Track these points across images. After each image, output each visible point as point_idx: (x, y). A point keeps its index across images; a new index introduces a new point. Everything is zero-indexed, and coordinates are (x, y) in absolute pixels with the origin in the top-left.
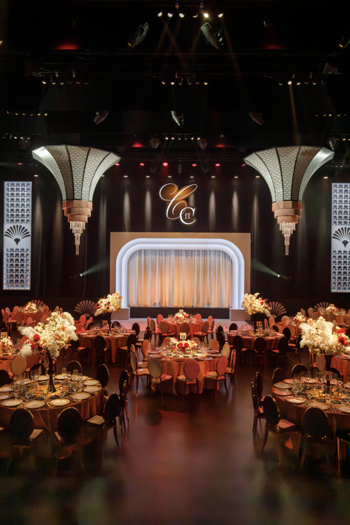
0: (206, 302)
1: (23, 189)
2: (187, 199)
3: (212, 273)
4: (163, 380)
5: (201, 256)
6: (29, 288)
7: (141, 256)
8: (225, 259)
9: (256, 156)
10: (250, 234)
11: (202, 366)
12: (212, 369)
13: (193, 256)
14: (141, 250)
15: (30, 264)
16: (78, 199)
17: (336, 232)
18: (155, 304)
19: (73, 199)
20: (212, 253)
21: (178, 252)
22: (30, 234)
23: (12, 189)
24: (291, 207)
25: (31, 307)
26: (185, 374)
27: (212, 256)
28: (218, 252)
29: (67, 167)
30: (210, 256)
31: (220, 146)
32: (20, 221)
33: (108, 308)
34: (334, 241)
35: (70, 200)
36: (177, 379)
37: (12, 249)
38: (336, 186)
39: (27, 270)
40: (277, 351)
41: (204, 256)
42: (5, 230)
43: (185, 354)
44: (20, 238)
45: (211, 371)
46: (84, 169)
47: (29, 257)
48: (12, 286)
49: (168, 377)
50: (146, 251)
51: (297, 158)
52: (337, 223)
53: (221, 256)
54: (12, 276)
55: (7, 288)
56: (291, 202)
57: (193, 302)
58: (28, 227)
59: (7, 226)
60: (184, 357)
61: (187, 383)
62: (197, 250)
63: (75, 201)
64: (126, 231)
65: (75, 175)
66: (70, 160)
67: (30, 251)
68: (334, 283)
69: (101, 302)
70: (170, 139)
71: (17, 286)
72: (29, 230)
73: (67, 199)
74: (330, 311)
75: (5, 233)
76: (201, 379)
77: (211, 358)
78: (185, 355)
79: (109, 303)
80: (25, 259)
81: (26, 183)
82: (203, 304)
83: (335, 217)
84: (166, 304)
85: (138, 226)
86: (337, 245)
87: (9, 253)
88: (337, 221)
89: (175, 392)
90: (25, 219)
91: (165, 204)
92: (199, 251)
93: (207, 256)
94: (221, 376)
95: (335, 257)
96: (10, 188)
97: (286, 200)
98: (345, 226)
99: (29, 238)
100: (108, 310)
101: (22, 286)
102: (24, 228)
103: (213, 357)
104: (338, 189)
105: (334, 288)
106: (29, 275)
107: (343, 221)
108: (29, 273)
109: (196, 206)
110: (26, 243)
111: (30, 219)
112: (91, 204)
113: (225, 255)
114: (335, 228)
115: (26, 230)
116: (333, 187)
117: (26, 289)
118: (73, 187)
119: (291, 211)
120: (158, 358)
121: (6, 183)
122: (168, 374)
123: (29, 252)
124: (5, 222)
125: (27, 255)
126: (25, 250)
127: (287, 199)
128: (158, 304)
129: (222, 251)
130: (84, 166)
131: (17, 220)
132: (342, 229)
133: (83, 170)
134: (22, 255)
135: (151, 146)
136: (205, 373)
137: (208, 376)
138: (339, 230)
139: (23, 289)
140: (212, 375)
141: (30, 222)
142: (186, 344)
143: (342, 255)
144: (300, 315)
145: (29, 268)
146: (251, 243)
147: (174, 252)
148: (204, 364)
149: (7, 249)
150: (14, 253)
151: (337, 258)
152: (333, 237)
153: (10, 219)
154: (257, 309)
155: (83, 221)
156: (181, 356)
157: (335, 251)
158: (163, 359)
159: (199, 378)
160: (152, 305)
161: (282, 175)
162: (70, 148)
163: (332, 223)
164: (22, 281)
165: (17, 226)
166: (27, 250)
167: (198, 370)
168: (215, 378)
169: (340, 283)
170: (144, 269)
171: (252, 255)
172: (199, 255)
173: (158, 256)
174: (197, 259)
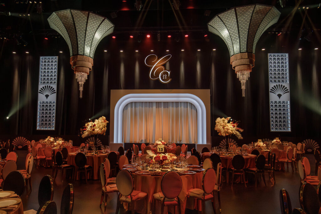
0: (178, 140)
1: (52, 61)
2: (164, 65)
3: (183, 119)
4: (134, 198)
5: (174, 107)
6: (54, 129)
7: (132, 107)
8: (192, 109)
9: (218, 18)
10: (210, 90)
11: (184, 180)
12: (195, 186)
13: (169, 107)
14: (132, 102)
15: (55, 112)
16: (81, 55)
18: (142, 140)
19: (78, 54)
21: (158, 104)
22: (56, 91)
23: (45, 61)
24: (247, 57)
25: (50, 139)
26: (162, 191)
28: (186, 104)
29: (72, 29)
30: (181, 107)
31: (191, 8)
32: (50, 83)
33: (94, 130)
34: (271, 94)
35: (76, 55)
36: (153, 197)
37: (43, 102)
38: (270, 55)
40: (255, 169)
41: (177, 108)
42: (39, 89)
44: (49, 94)
45: (194, 188)
47: (55, 108)
48: (43, 127)
49: (142, 195)
50: (135, 103)
51: (252, 17)
52: (273, 82)
53: (189, 107)
54: (43, 120)
55: (39, 129)
56: (247, 53)
57: (169, 140)
58: (55, 86)
59: (40, 86)
60: (162, 171)
61: (165, 203)
62: (172, 102)
63: (78, 56)
64: (121, 89)
65: (79, 36)
66: (74, 23)
67: (55, 103)
68: (273, 125)
69: (88, 125)
71: (46, 127)
72: (55, 89)
73: (73, 55)
74: (276, 143)
75: (39, 91)
77: (194, 173)
78: (163, 169)
79: (95, 125)
80: (52, 108)
81: (54, 57)
82: (176, 141)
83: (271, 77)
84: (150, 141)
85: (130, 86)
86: (273, 97)
87: (41, 105)
88: (273, 80)
90: (53, 81)
91: (149, 69)
93: (179, 107)
94: (209, 194)
95: (272, 106)
96: (43, 60)
97: (242, 53)
98: (279, 84)
99: (55, 94)
100: (94, 132)
101: (50, 127)
102: (52, 87)
103: (197, 172)
104: (272, 58)
105: (273, 129)
106: (55, 120)
107: (277, 80)
108: (54, 118)
109: (171, 69)
110: (53, 98)
112: (92, 60)
113: (192, 105)
114: (271, 85)
117: (52, 129)
118: (78, 45)
119: (246, 61)
120: (131, 172)
121: (41, 57)
122: (142, 191)
123: (55, 104)
124: (40, 84)
125: (54, 106)
126: (52, 103)
128: (144, 141)
129: (190, 103)
130: (85, 29)
131: (48, 82)
133: (85, 32)
134: (50, 106)
135: (136, 9)
136: (188, 190)
137: (191, 194)
139: (50, 129)
140: (197, 193)
141: (56, 83)
142: (164, 157)
143: (278, 105)
145: (54, 115)
146: (211, 96)
147: (155, 103)
148: (186, 179)
149: (40, 102)
150: (45, 105)
151: (274, 106)
152: (271, 92)
153: (43, 81)
154: (230, 131)
155: (86, 72)
156: (159, 170)
157: (272, 102)
158: (137, 172)
159: (180, 197)
160: (140, 141)
161: (239, 32)
162: (75, 12)
163: (269, 82)
164: (50, 124)
165: (48, 86)
166: (54, 102)
167: (180, 187)
168: (201, 196)
169: (276, 125)
170: (135, 116)
171: (211, 105)
172: (173, 107)
173: (144, 107)
174: (171, 109)
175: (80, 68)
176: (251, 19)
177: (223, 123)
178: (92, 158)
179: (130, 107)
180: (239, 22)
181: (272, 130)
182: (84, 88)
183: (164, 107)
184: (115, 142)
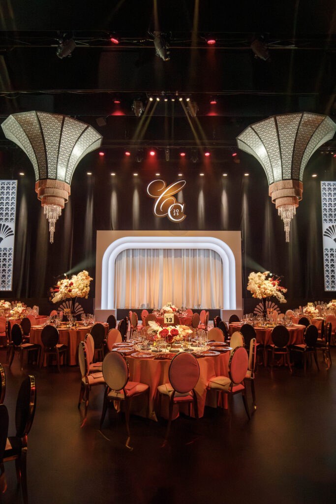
0: (196, 304)
1: (8, 188)
2: (176, 196)
3: (202, 274)
4: (129, 393)
5: (190, 256)
6: (10, 289)
7: (129, 257)
8: (215, 259)
9: (251, 130)
10: (240, 232)
11: (203, 365)
12: (219, 373)
13: (183, 256)
14: (129, 249)
15: (12, 264)
16: (51, 179)
17: (327, 230)
18: (143, 305)
19: (47, 178)
20: (202, 252)
21: (167, 251)
22: (14, 232)
24: (292, 187)
25: (4, 305)
26: (171, 381)
27: (202, 257)
28: (208, 251)
29: (39, 141)
30: (199, 256)
31: (213, 114)
32: (4, 220)
33: (70, 291)
34: (325, 239)
35: (44, 179)
36: (158, 391)
38: (324, 184)
39: (9, 270)
40: (303, 346)
41: (194, 257)
43: (172, 347)
44: (3, 237)
45: (217, 376)
46: (60, 144)
47: (12, 257)
49: (141, 388)
50: (134, 250)
51: (298, 130)
52: (328, 221)
53: (211, 256)
56: (291, 180)
57: (183, 304)
58: (12, 225)
60: (170, 351)
61: (175, 399)
62: (186, 249)
63: (48, 180)
64: (113, 230)
65: (49, 151)
66: (42, 133)
67: (13, 250)
68: (328, 282)
69: (62, 284)
70: (155, 100)
72: (13, 229)
73: (40, 179)
74: (333, 307)
76: (200, 390)
77: (217, 353)
78: (172, 349)
79: (72, 284)
80: (7, 258)
81: (11, 182)
82: (193, 306)
83: (325, 215)
84: (154, 306)
85: (125, 224)
86: (328, 243)
88: (328, 219)
89: (153, 415)
90: (10, 218)
91: (153, 201)
92: (187, 250)
93: (197, 256)
94: (238, 384)
95: (327, 255)
97: (285, 180)
99: (13, 237)
100: (70, 294)
101: (4, 287)
102: (7, 226)
103: (222, 352)
104: (327, 187)
105: (328, 287)
106: (11, 275)
107: (333, 218)
108: (11, 273)
109: (184, 202)
110: (9, 242)
111: (14, 218)
112: (68, 187)
113: (215, 253)
114: (326, 226)
115: (10, 229)
116: (322, 185)
117: (7, 289)
118: (46, 160)
119: (290, 192)
120: (125, 354)
122: (142, 382)
123: (12, 252)
125: (10, 254)
126: (8, 250)
127: (287, 178)
128: (146, 306)
129: (212, 250)
130: (58, 140)
131: (1, 219)
132: (333, 226)
133: (58, 145)
134: (5, 254)
135: (135, 114)
136: (208, 379)
137: (213, 385)
138: (330, 227)
139: (4, 289)
140: (222, 383)
141: (14, 220)
142: (174, 330)
143: (334, 253)
144: (310, 306)
145: (11, 268)
146: (242, 241)
147: (162, 251)
148: (205, 363)
151: (329, 255)
152: (325, 235)
154: (268, 292)
155: (59, 205)
156: (166, 351)
157: (326, 249)
158: (134, 355)
159: (196, 389)
160: (140, 306)
161: (280, 151)
162: (43, 115)
163: (323, 221)
164: (4, 281)
165: (1, 225)
166: (10, 249)
167: (196, 375)
168: (227, 388)
169: (333, 282)
170: (132, 270)
171: (243, 254)
172: (188, 256)
173: (146, 256)
174: (186, 259)
175: (50, 198)
176: (297, 133)
177: (259, 279)
178: (67, 333)
179: (126, 256)
180: (281, 136)
181: (327, 290)
182: (56, 228)
183: (175, 257)
184: (103, 308)
